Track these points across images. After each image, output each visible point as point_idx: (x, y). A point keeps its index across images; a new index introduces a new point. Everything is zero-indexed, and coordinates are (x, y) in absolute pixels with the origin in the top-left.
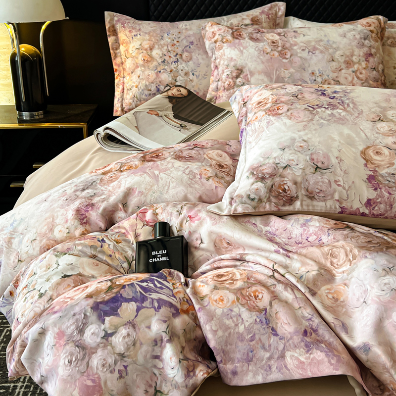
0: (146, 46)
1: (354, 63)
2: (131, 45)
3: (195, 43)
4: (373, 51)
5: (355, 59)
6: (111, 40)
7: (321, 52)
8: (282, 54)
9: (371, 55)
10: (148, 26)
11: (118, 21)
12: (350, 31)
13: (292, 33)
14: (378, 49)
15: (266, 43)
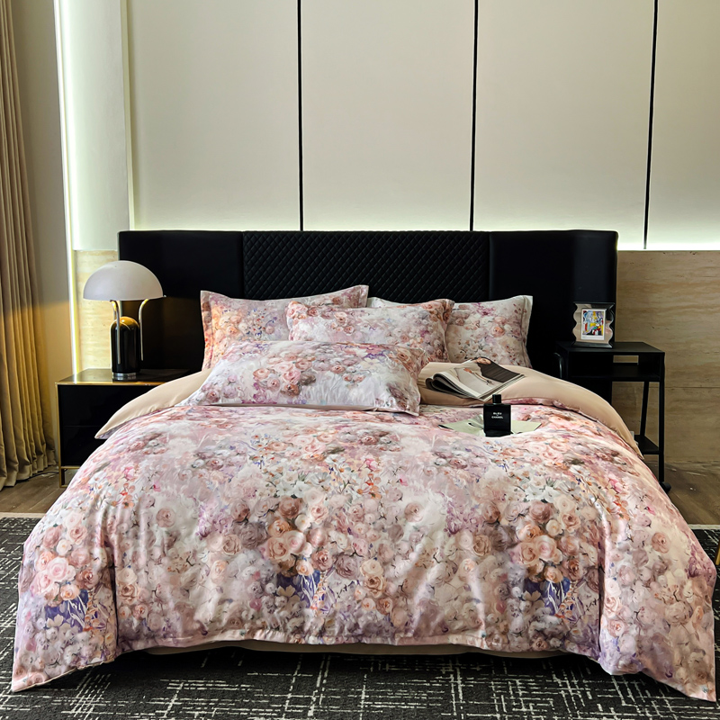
0: (235, 320)
1: (410, 338)
2: (221, 319)
3: (278, 318)
4: (429, 328)
5: (410, 335)
6: (204, 314)
7: (381, 328)
8: (347, 330)
9: (427, 332)
10: (238, 303)
11: (212, 299)
12: (412, 311)
13: (360, 313)
14: (436, 327)
15: (334, 320)
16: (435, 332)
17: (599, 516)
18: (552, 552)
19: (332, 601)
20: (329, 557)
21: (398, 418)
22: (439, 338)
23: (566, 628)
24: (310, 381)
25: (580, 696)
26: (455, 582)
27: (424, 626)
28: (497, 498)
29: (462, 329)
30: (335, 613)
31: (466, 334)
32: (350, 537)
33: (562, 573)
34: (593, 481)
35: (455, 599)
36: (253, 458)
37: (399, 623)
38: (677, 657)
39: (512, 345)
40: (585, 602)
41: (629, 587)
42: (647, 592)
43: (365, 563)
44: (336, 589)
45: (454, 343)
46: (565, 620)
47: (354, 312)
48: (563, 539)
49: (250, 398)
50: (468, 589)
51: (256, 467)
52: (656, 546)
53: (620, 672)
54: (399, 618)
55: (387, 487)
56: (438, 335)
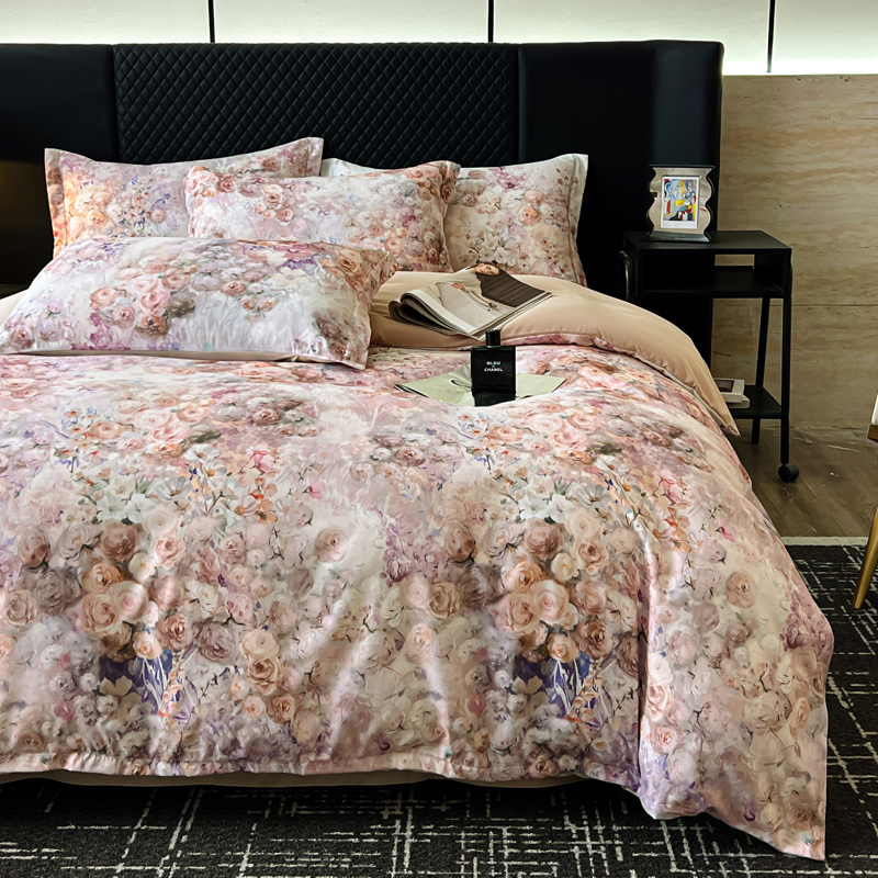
0: (100, 200)
1: (384, 229)
2: (79, 198)
3: (173, 196)
4: (417, 212)
5: (386, 223)
6: (51, 189)
7: (338, 213)
8: (281, 215)
9: (413, 218)
10: (107, 169)
11: (64, 162)
12: (388, 183)
13: (303, 186)
14: (428, 210)
15: (261, 198)
16: (426, 219)
17: (640, 544)
18: (562, 608)
19: (193, 703)
20: (187, 626)
21: (330, 373)
22: (433, 229)
23: (585, 739)
24: (185, 310)
25: (604, 856)
26: (400, 665)
27: (348, 741)
28: (473, 515)
29: (472, 212)
30: (198, 722)
31: (478, 221)
32: (223, 590)
33: (577, 644)
34: (633, 482)
35: (401, 694)
36: (61, 453)
37: (307, 737)
38: (762, 786)
39: (552, 240)
40: (616, 694)
41: (686, 668)
42: (715, 676)
43: (248, 635)
44: (200, 682)
45: (459, 237)
46: (581, 725)
47: (293, 184)
48: (579, 586)
49: (84, 341)
50: (422, 675)
51: (64, 469)
52: (733, 595)
53: (668, 813)
54: (306, 729)
55: (287, 503)
56: (431, 223)
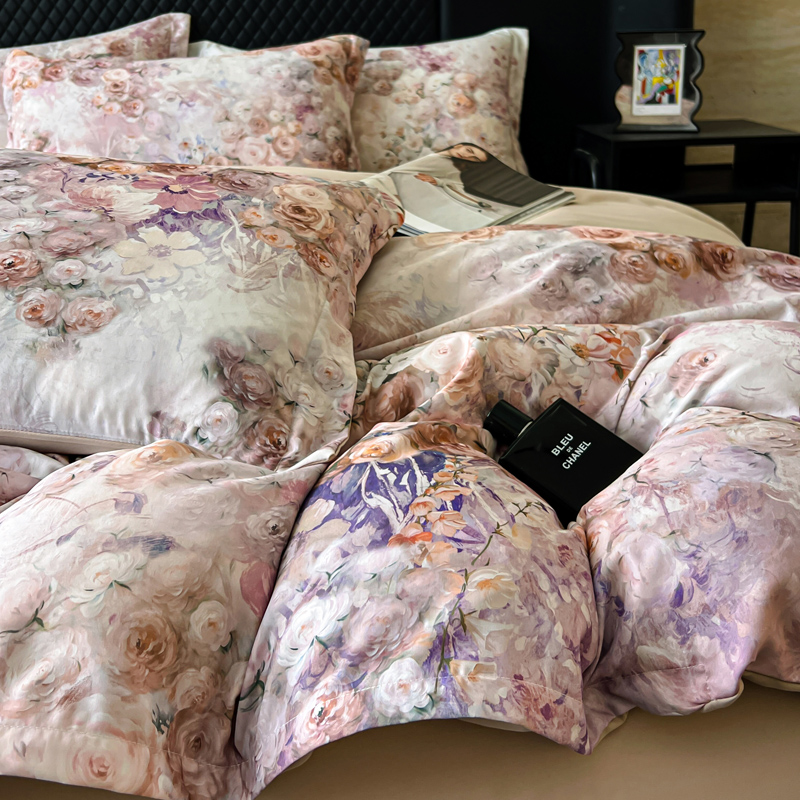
1: (271, 124)
4: (315, 100)
5: (273, 116)
7: (206, 103)
8: (128, 108)
9: (310, 108)
12: (274, 62)
13: (159, 70)
14: (328, 97)
15: (100, 88)
16: (327, 109)
22: (338, 124)
29: (387, 103)
31: (396, 114)
39: (493, 137)
45: (371, 135)
47: (145, 67)
56: (335, 115)
